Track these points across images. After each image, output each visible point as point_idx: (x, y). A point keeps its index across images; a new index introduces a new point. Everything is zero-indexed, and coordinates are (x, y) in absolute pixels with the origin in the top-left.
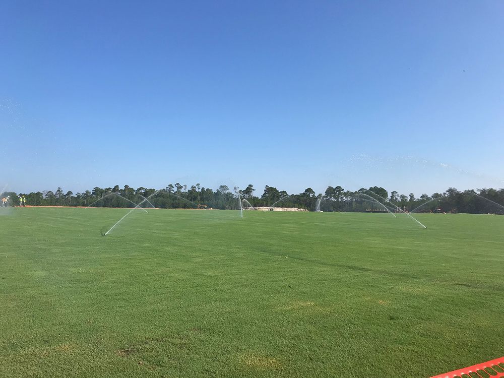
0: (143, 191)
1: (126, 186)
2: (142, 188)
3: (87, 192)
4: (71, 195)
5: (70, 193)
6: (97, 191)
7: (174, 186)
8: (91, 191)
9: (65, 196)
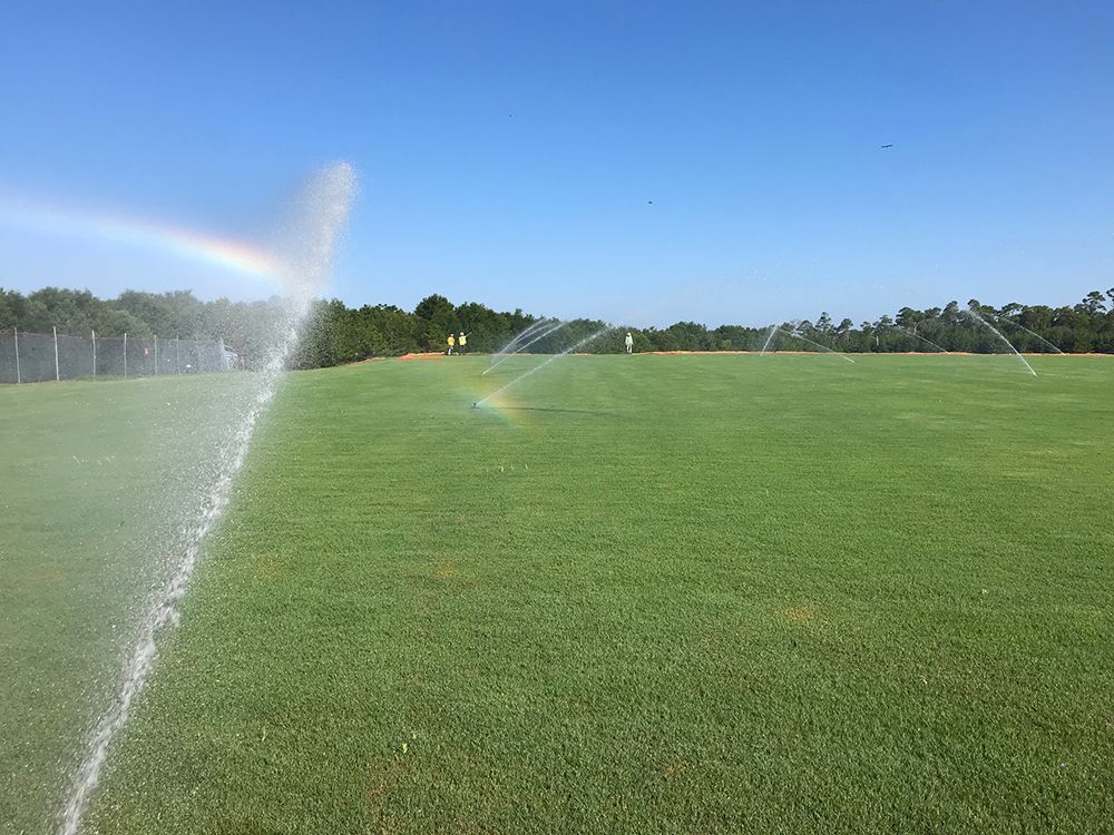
0: (1016, 312)
1: (974, 304)
2: (1013, 306)
3: (885, 320)
4: (851, 328)
5: (846, 323)
6: (906, 315)
7: (1105, 296)
8: (893, 316)
9: (838, 329)
